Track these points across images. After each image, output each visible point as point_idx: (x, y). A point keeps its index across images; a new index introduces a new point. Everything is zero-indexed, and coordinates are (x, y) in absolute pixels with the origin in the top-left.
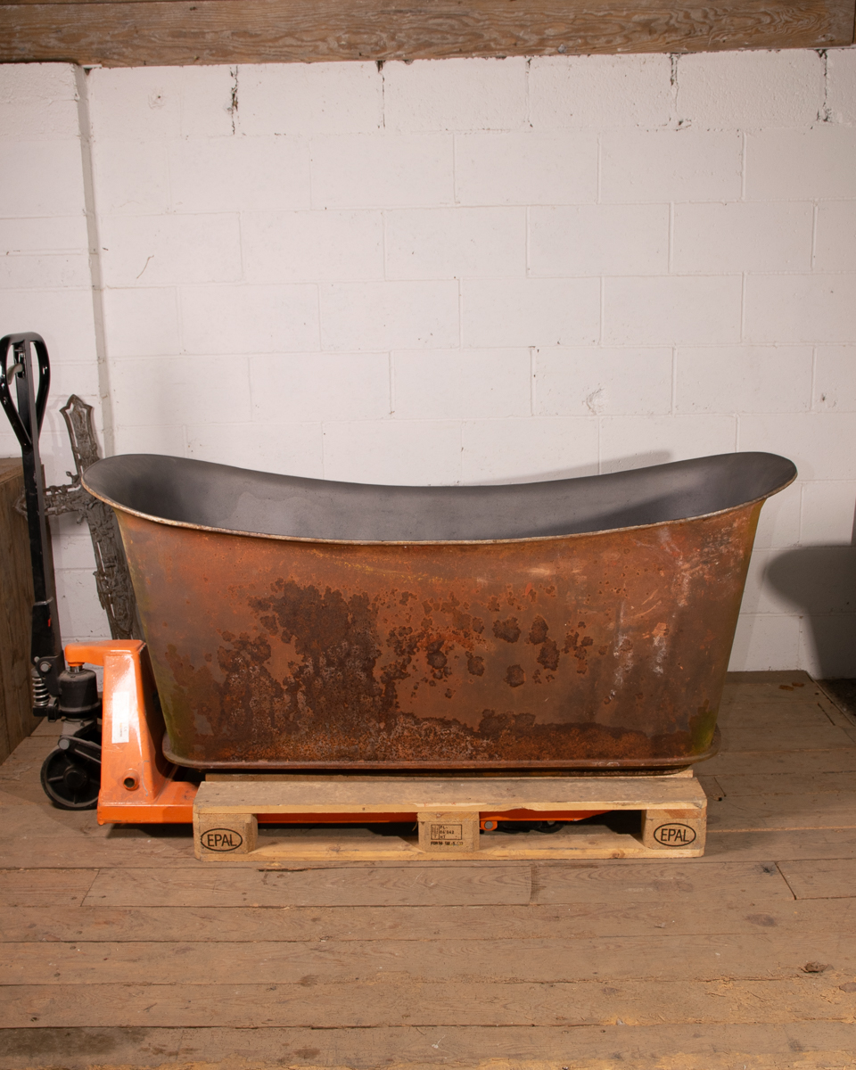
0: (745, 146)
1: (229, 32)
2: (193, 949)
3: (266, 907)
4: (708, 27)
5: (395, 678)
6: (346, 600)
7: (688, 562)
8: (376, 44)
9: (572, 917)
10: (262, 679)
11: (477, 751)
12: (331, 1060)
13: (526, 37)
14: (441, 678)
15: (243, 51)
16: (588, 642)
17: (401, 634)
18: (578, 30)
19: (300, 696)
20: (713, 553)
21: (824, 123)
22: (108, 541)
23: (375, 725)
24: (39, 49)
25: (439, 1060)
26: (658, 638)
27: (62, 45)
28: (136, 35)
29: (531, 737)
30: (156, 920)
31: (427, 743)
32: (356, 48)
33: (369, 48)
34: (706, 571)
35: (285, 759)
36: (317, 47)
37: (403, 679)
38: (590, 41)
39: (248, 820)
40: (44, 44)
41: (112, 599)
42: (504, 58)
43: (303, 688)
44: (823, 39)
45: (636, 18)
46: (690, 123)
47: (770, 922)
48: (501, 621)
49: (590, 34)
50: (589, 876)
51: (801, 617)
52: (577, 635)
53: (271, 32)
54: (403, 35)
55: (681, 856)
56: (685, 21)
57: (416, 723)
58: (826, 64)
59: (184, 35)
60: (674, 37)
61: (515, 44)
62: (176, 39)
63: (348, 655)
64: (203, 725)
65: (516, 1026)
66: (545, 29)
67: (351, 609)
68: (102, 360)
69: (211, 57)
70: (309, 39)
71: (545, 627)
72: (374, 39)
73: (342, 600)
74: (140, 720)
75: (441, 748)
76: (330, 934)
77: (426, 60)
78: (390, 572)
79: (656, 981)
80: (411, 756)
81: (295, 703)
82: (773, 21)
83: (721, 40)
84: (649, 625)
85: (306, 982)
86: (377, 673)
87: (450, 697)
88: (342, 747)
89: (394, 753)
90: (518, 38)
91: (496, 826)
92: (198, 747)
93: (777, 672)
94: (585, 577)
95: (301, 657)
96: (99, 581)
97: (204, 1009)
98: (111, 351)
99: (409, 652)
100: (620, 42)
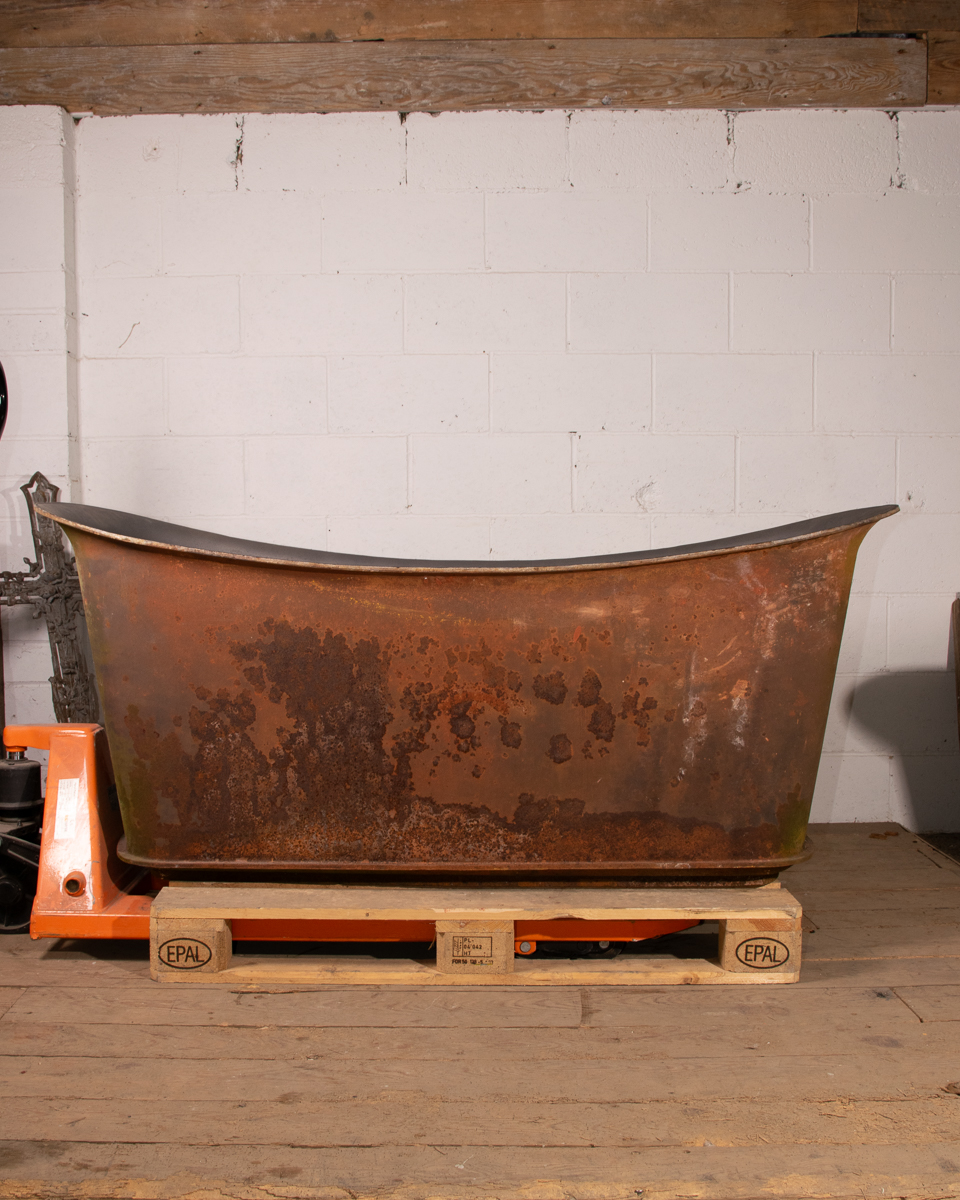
0: (812, 212)
1: (236, 78)
2: (140, 1065)
3: (239, 1027)
4: (767, 82)
5: (410, 751)
6: (351, 646)
7: (774, 601)
8: (400, 92)
9: (636, 1039)
10: (244, 750)
11: (512, 848)
12: (317, 1179)
13: (566, 87)
14: (467, 750)
15: (251, 97)
16: (650, 704)
17: (418, 693)
18: (625, 81)
19: (291, 774)
20: (803, 590)
21: (898, 189)
22: (69, 643)
23: (383, 813)
24: (25, 94)
25: (464, 1181)
26: (738, 699)
27: (51, 90)
28: (132, 80)
29: (579, 831)
30: (93, 1036)
31: (449, 837)
32: (377, 96)
33: (391, 96)
34: (796, 613)
35: (270, 857)
36: (333, 94)
37: (419, 751)
38: (637, 93)
39: (220, 926)
40: (30, 89)
41: (70, 711)
42: (541, 112)
43: (295, 763)
44: (894, 97)
45: (688, 70)
46: (749, 186)
47: (893, 1043)
48: (543, 676)
49: (637, 85)
50: (656, 1000)
51: (891, 758)
52: (637, 695)
53: (282, 78)
54: (429, 83)
55: (770, 981)
56: (742, 74)
57: (436, 811)
58: (897, 126)
59: (187, 80)
60: (730, 91)
61: (554, 95)
62: (177, 85)
63: (352, 719)
64: (167, 811)
65: (569, 1146)
66: (587, 79)
67: (356, 658)
68: (74, 437)
69: (214, 104)
70: (324, 86)
71: (598, 685)
72: (397, 87)
73: (346, 647)
74: (91, 812)
75: (466, 844)
76: (320, 1053)
77: (454, 113)
78: (406, 610)
79: (752, 1101)
80: (428, 855)
81: (284, 782)
82: (838, 76)
83: (783, 95)
84: (725, 683)
85: (285, 1099)
86: (388, 744)
87: (478, 777)
88: (342, 843)
89: (407, 851)
90: (557, 88)
91: (534, 949)
92: (161, 841)
93: (864, 824)
94: (648, 619)
95: (293, 721)
96: (55, 689)
97: (148, 1125)
98: (85, 431)
99: (427, 716)
100: (671, 94)
